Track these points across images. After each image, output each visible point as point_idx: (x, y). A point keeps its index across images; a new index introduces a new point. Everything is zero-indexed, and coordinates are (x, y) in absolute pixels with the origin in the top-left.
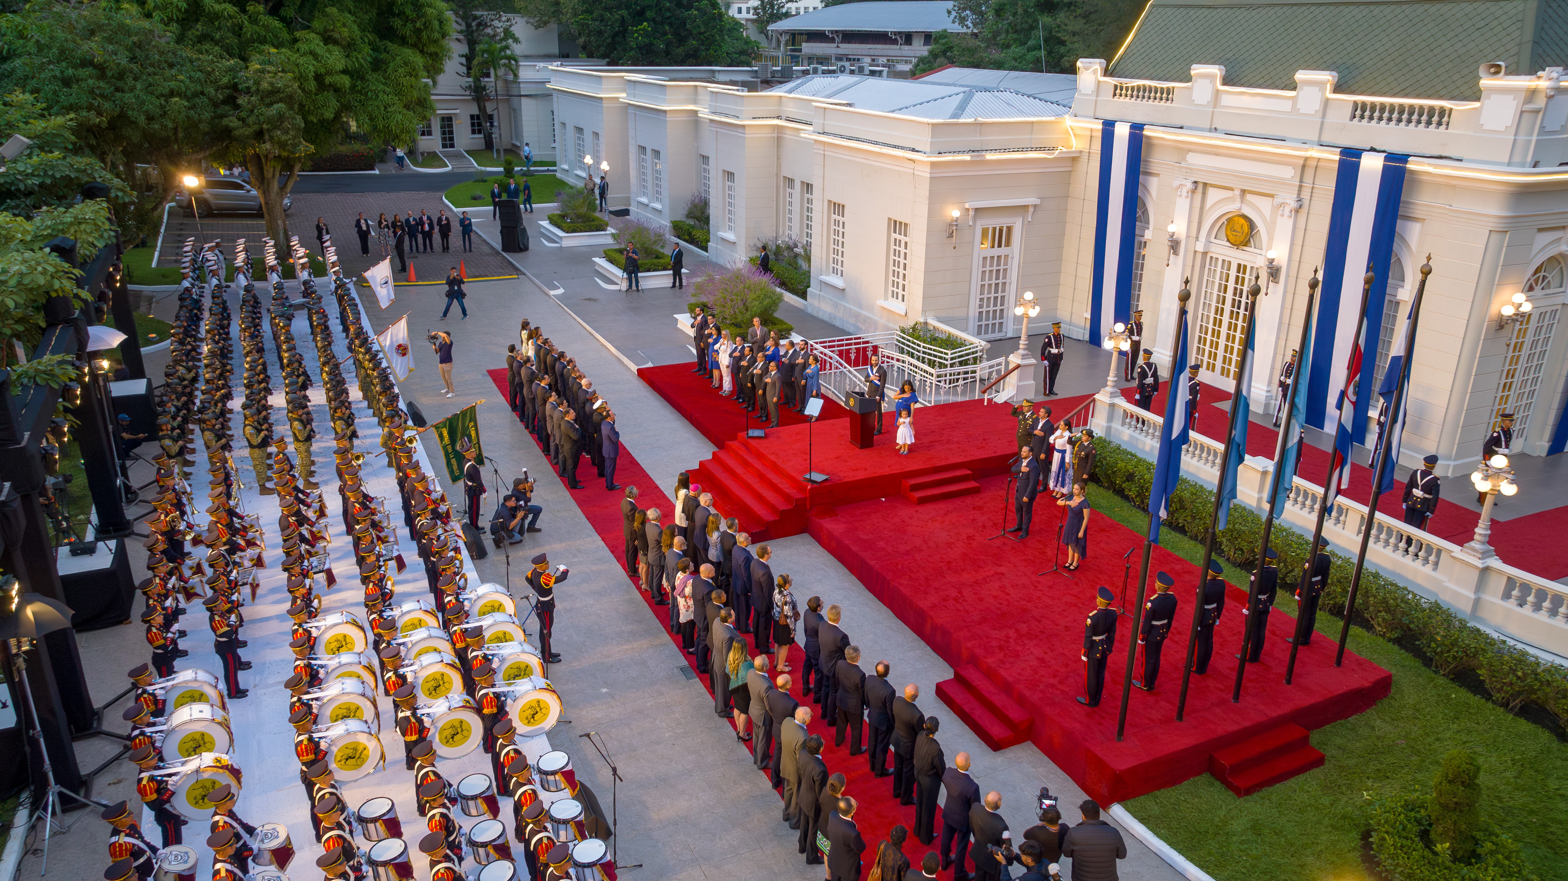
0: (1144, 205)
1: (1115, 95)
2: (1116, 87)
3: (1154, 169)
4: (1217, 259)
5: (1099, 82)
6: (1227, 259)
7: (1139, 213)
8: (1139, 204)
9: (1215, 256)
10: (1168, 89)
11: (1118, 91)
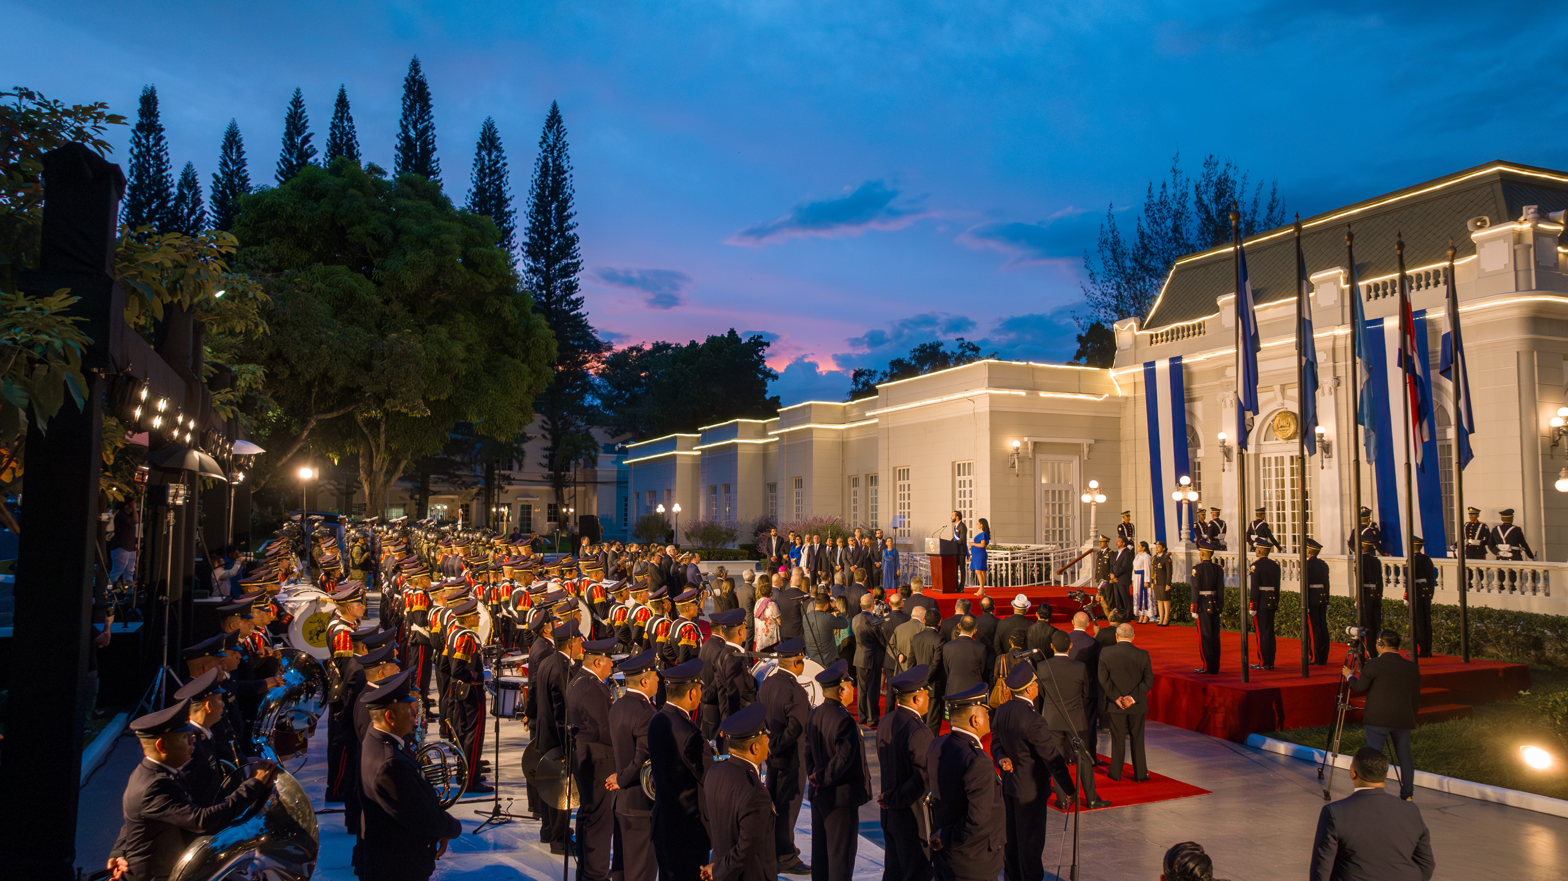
0: (1193, 429)
1: (1152, 343)
2: (1152, 336)
3: (1196, 394)
4: (1270, 458)
5: (1136, 337)
6: (1279, 455)
7: (1189, 439)
8: (1188, 431)
9: (1267, 456)
10: (1200, 325)
11: (1154, 339)
